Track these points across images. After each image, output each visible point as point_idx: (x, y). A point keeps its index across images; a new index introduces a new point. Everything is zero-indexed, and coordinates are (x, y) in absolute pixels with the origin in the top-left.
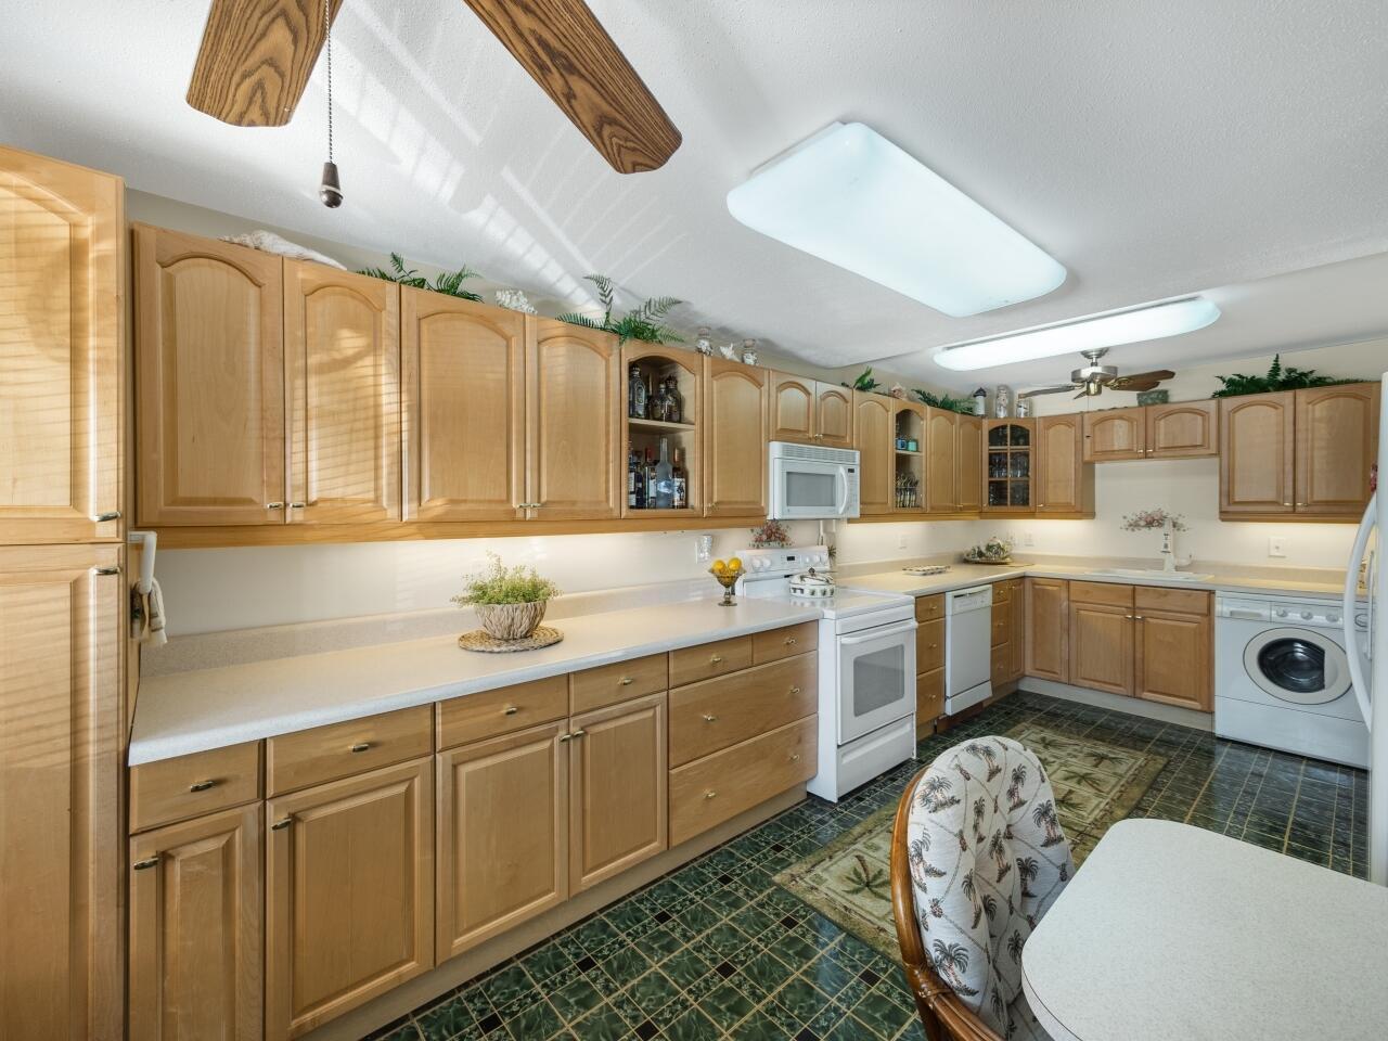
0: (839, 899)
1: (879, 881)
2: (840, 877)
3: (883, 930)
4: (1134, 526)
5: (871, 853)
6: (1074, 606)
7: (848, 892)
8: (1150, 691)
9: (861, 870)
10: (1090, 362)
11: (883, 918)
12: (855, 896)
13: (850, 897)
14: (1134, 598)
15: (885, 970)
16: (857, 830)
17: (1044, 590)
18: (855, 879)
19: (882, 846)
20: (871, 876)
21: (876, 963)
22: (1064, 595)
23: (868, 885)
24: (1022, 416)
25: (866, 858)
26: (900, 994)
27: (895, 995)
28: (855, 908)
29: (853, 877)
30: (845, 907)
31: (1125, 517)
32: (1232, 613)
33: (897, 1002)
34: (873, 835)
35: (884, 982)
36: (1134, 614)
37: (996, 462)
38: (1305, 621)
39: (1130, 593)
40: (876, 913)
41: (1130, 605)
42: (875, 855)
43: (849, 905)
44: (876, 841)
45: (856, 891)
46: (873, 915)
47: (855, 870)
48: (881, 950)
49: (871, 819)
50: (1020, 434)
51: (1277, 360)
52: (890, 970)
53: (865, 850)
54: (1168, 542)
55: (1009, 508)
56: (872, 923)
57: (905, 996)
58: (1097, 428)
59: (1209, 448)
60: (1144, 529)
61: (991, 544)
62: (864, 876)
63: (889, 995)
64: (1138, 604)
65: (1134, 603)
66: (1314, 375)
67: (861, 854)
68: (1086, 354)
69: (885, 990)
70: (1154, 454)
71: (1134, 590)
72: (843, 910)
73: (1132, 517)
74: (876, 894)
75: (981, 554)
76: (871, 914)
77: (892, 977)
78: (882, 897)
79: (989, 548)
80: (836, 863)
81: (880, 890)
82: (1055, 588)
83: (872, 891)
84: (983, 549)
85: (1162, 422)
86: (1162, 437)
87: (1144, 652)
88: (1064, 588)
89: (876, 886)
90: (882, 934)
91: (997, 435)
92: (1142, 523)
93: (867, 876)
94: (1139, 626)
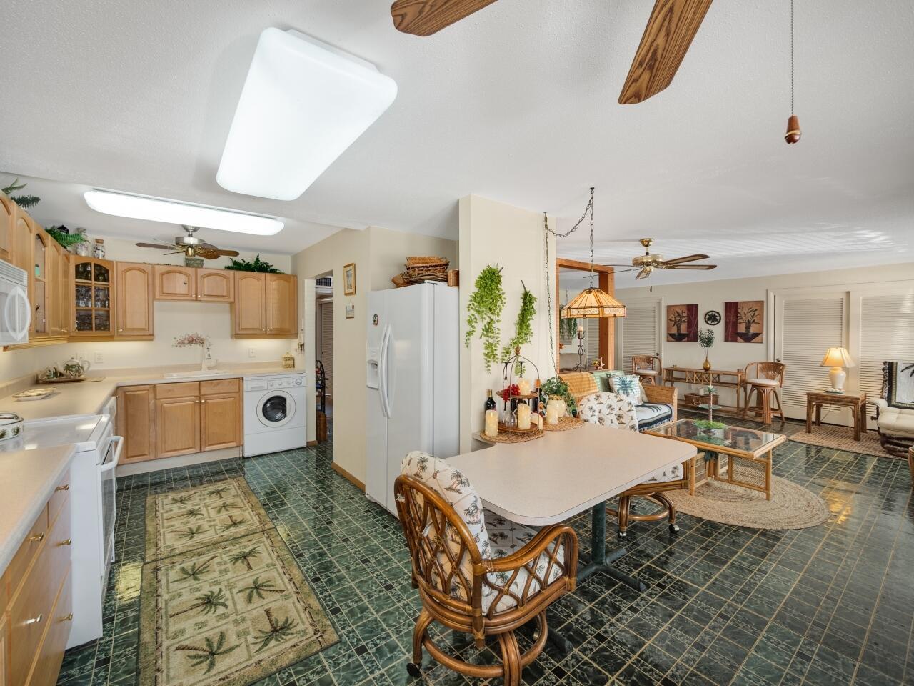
0: (209, 681)
1: (215, 645)
2: (187, 672)
3: (260, 662)
4: (181, 344)
5: (183, 638)
6: (159, 403)
7: (208, 671)
8: (209, 445)
9: (193, 653)
10: (188, 233)
11: (250, 657)
12: (215, 667)
13: (213, 672)
14: (200, 390)
15: (290, 675)
16: (147, 637)
17: (134, 395)
18: (198, 660)
19: (182, 627)
20: (205, 647)
21: (282, 679)
22: (151, 396)
23: (212, 654)
24: (101, 258)
25: (184, 643)
26: (311, 673)
27: (311, 677)
28: (228, 672)
29: (195, 661)
30: (220, 680)
31: (175, 338)
32: (252, 388)
33: (316, 678)
34: (164, 628)
35: (298, 680)
36: (200, 399)
37: (82, 293)
38: (280, 387)
39: (198, 387)
40: (243, 660)
41: (197, 394)
42: (187, 636)
43: (222, 676)
44: (172, 629)
45: (212, 665)
46: (243, 662)
47: (189, 656)
48: (275, 670)
49: (144, 622)
50: (102, 273)
51: (258, 256)
52: (292, 672)
53: (174, 641)
54: (210, 352)
55: (94, 333)
56: (250, 666)
57: (314, 671)
58: (164, 276)
59: (230, 297)
60: (187, 346)
61: (70, 364)
62: (201, 653)
63: (310, 680)
64: (202, 393)
65: (200, 393)
66: (272, 268)
67: (177, 646)
68: (186, 228)
69: (305, 682)
70: (202, 299)
71: (200, 384)
72: (222, 682)
73: (179, 338)
74: (224, 652)
75: (60, 374)
76: (240, 663)
77: (297, 673)
78: (231, 649)
79: (68, 368)
80: (168, 668)
81: (225, 647)
82: (144, 392)
83: (221, 653)
84: (61, 369)
85: (206, 279)
86: (206, 289)
87: (205, 423)
88: (151, 391)
89: (219, 648)
90: (262, 663)
91: (82, 271)
92: (186, 342)
93: (203, 650)
94: (203, 406)
